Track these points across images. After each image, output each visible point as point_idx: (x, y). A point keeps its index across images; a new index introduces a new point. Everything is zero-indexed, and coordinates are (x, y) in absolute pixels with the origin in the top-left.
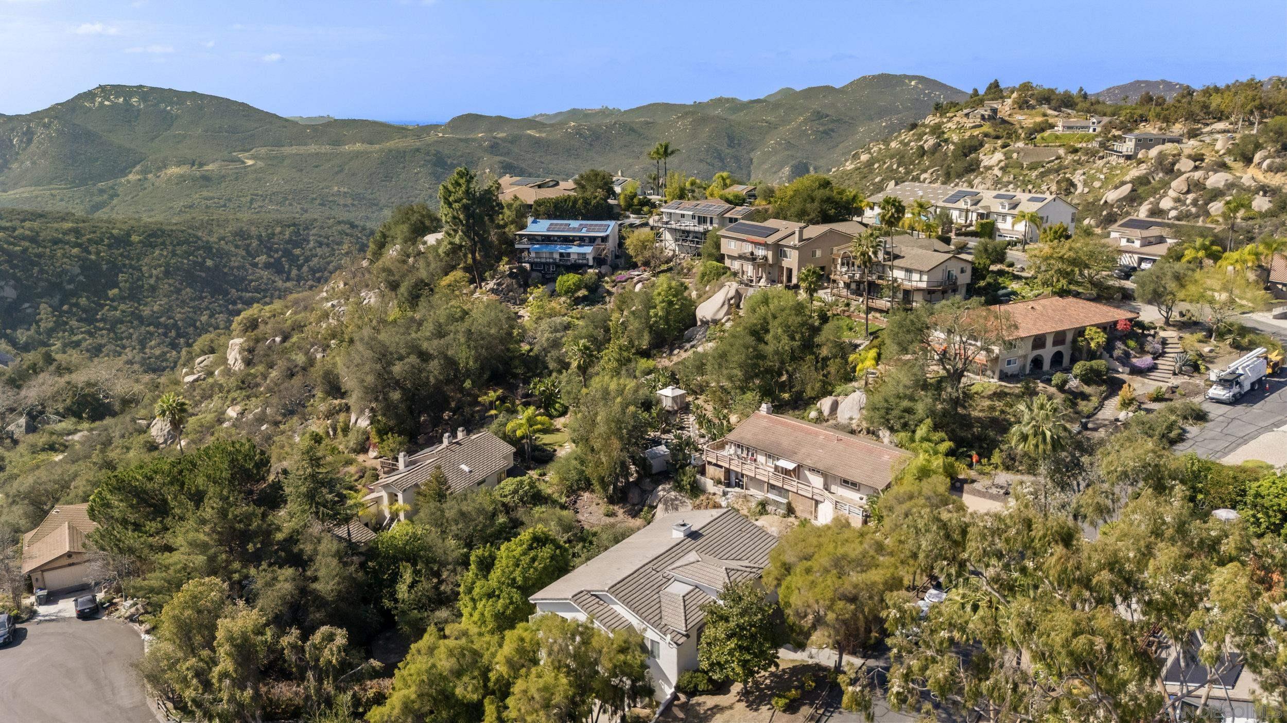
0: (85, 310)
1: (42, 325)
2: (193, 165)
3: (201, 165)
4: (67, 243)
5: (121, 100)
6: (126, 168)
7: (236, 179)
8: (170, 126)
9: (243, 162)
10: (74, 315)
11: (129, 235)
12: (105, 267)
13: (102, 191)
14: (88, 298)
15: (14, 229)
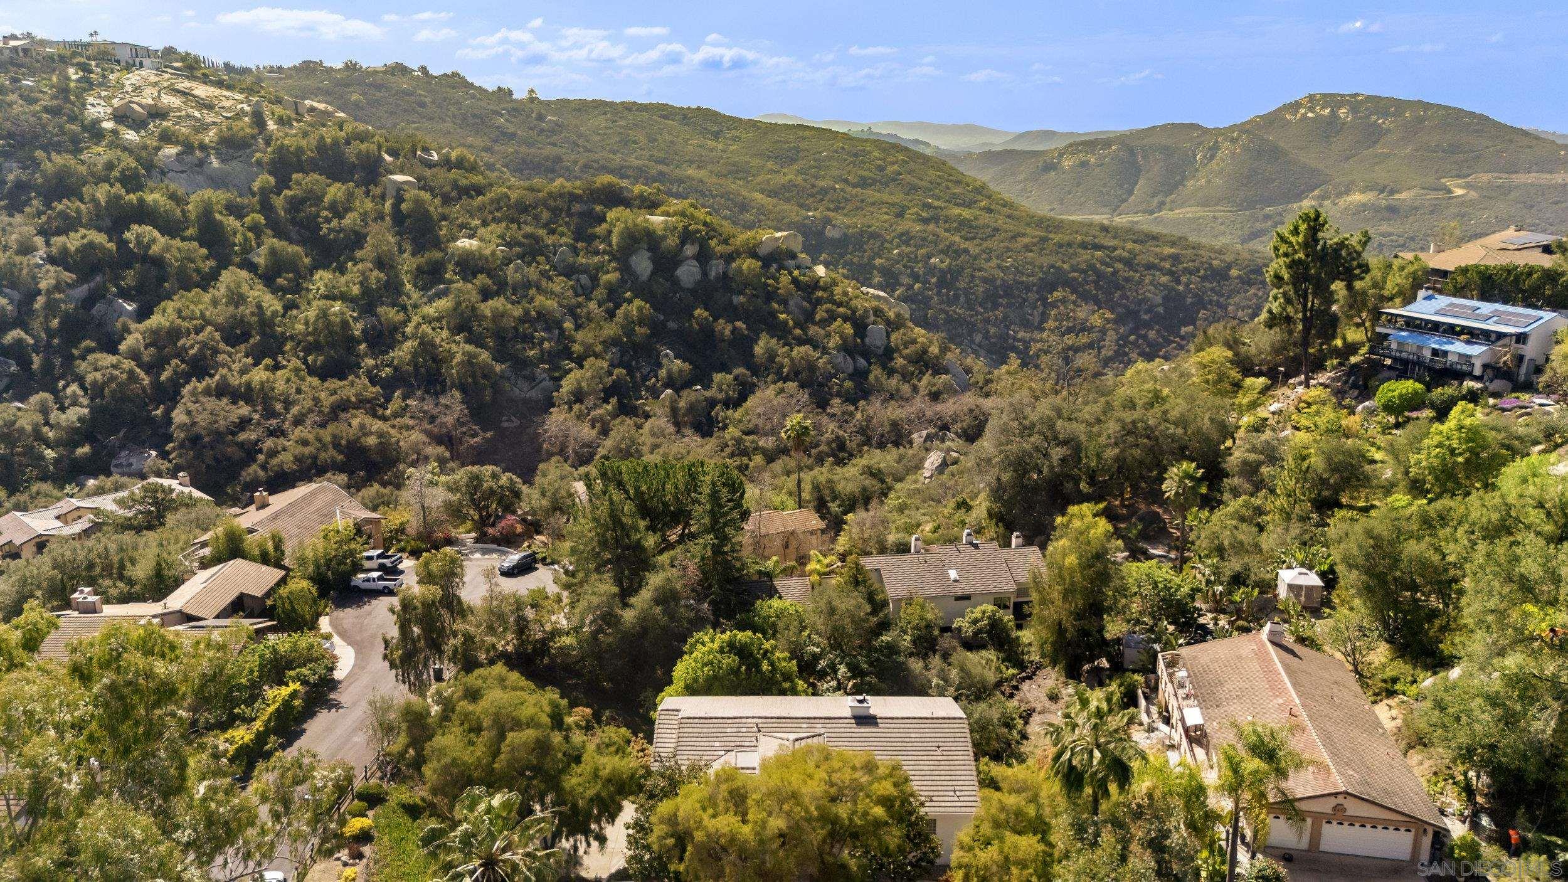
0: (1150, 344)
1: (1104, 352)
2: (1382, 191)
3: (1392, 192)
4: (1161, 270)
5: (1327, 111)
6: (1303, 192)
7: (1432, 213)
8: (1375, 143)
9: (1450, 191)
10: (1138, 347)
11: (1229, 267)
12: (1189, 300)
13: (1267, 217)
14: (1158, 331)
15: (1115, 249)
